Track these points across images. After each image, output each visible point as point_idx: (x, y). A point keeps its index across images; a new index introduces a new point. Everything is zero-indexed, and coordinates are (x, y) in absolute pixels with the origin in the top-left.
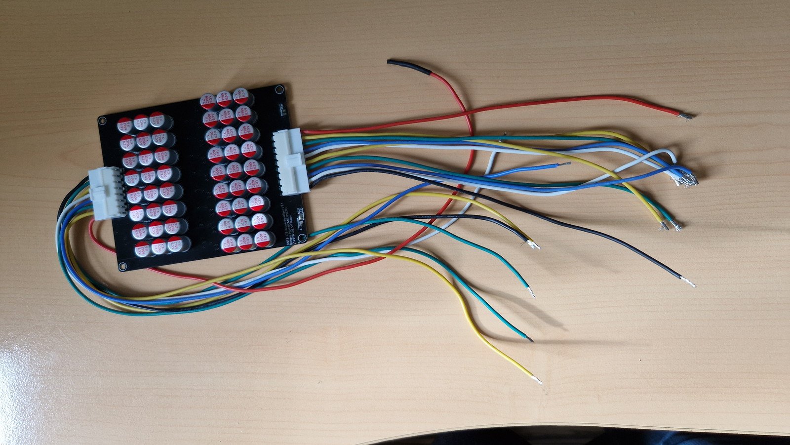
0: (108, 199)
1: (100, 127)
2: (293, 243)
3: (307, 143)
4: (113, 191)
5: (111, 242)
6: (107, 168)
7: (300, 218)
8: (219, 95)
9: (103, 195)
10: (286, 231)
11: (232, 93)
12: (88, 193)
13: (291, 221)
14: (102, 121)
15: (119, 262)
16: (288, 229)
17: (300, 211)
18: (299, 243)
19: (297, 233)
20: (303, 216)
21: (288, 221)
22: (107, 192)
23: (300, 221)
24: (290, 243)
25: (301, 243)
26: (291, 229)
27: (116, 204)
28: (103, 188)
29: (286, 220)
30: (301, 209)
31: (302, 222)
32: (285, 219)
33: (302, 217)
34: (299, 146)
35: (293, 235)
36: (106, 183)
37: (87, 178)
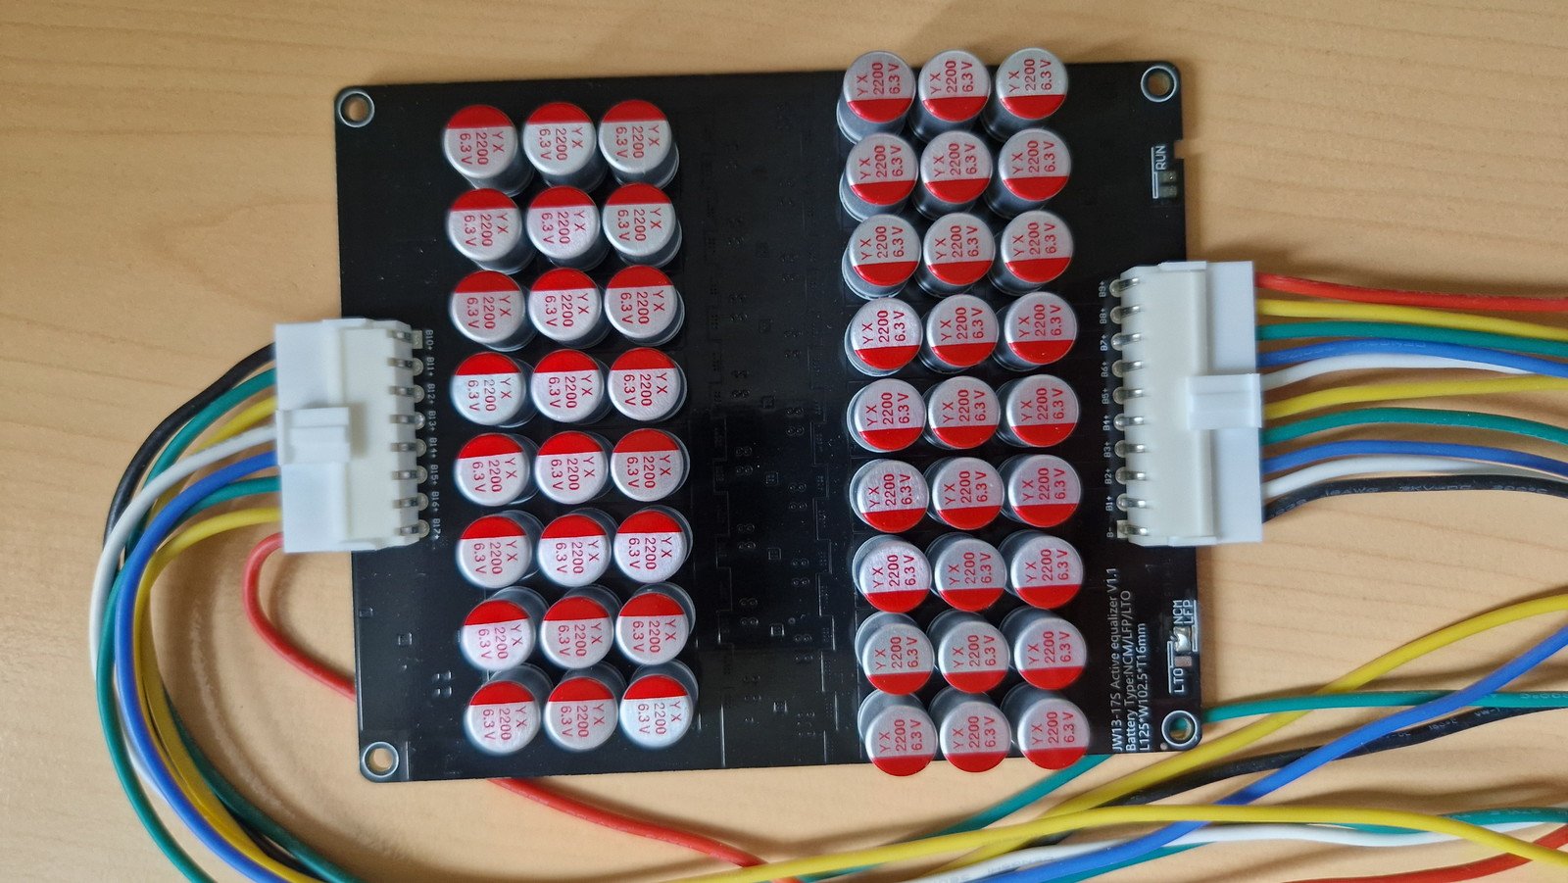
0: (360, 466)
1: (345, 139)
2: (1139, 746)
3: (1277, 332)
4: (386, 431)
5: (340, 645)
6: (366, 327)
7: (1182, 641)
8: (936, 66)
9: (337, 444)
10: (1115, 691)
11: (992, 70)
12: (266, 420)
13: (1143, 649)
14: (353, 111)
15: (364, 740)
16: (1124, 684)
17: (1185, 609)
18: (1163, 747)
19: (1161, 702)
20: (1195, 636)
21: (1132, 650)
22: (357, 435)
23: (1178, 654)
24: (1126, 741)
25: (1171, 749)
26: (1137, 682)
27: (393, 490)
28: (341, 416)
29: (1122, 643)
30: (1188, 603)
31: (1188, 661)
32: (1116, 637)
33: (1189, 636)
34: (1239, 341)
35: (1144, 712)
36: (356, 393)
37: (265, 354)
